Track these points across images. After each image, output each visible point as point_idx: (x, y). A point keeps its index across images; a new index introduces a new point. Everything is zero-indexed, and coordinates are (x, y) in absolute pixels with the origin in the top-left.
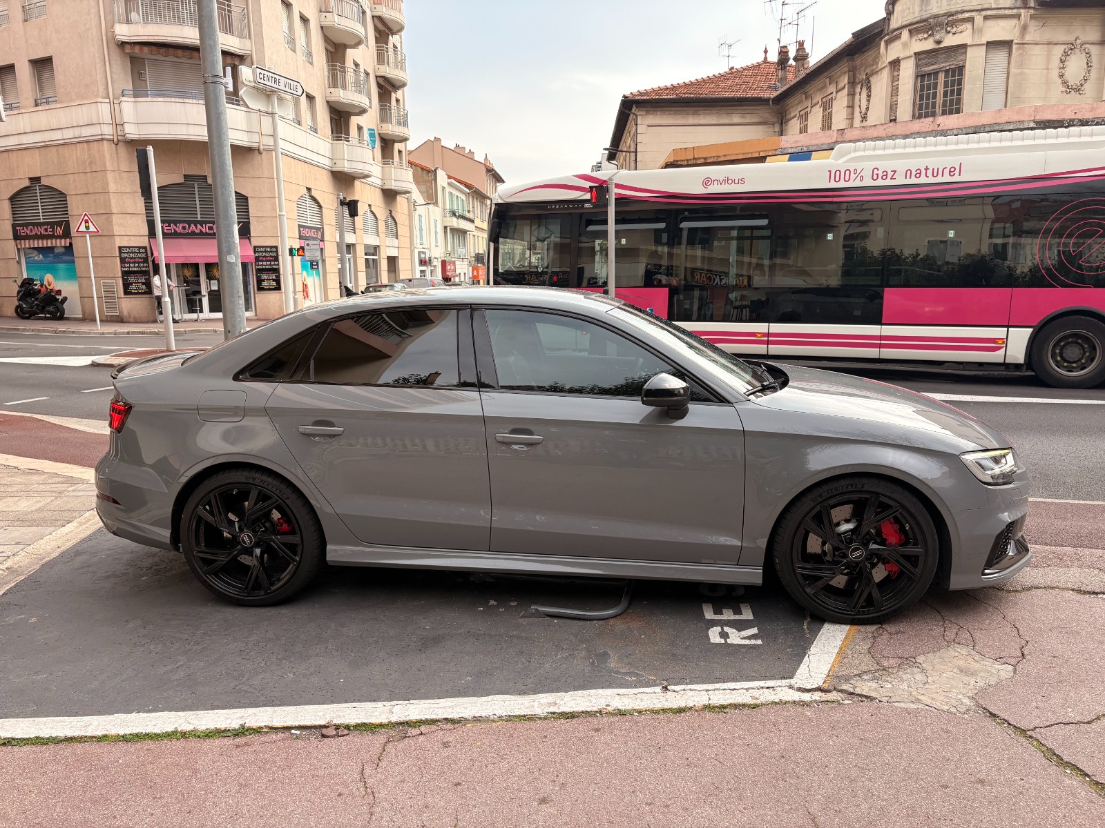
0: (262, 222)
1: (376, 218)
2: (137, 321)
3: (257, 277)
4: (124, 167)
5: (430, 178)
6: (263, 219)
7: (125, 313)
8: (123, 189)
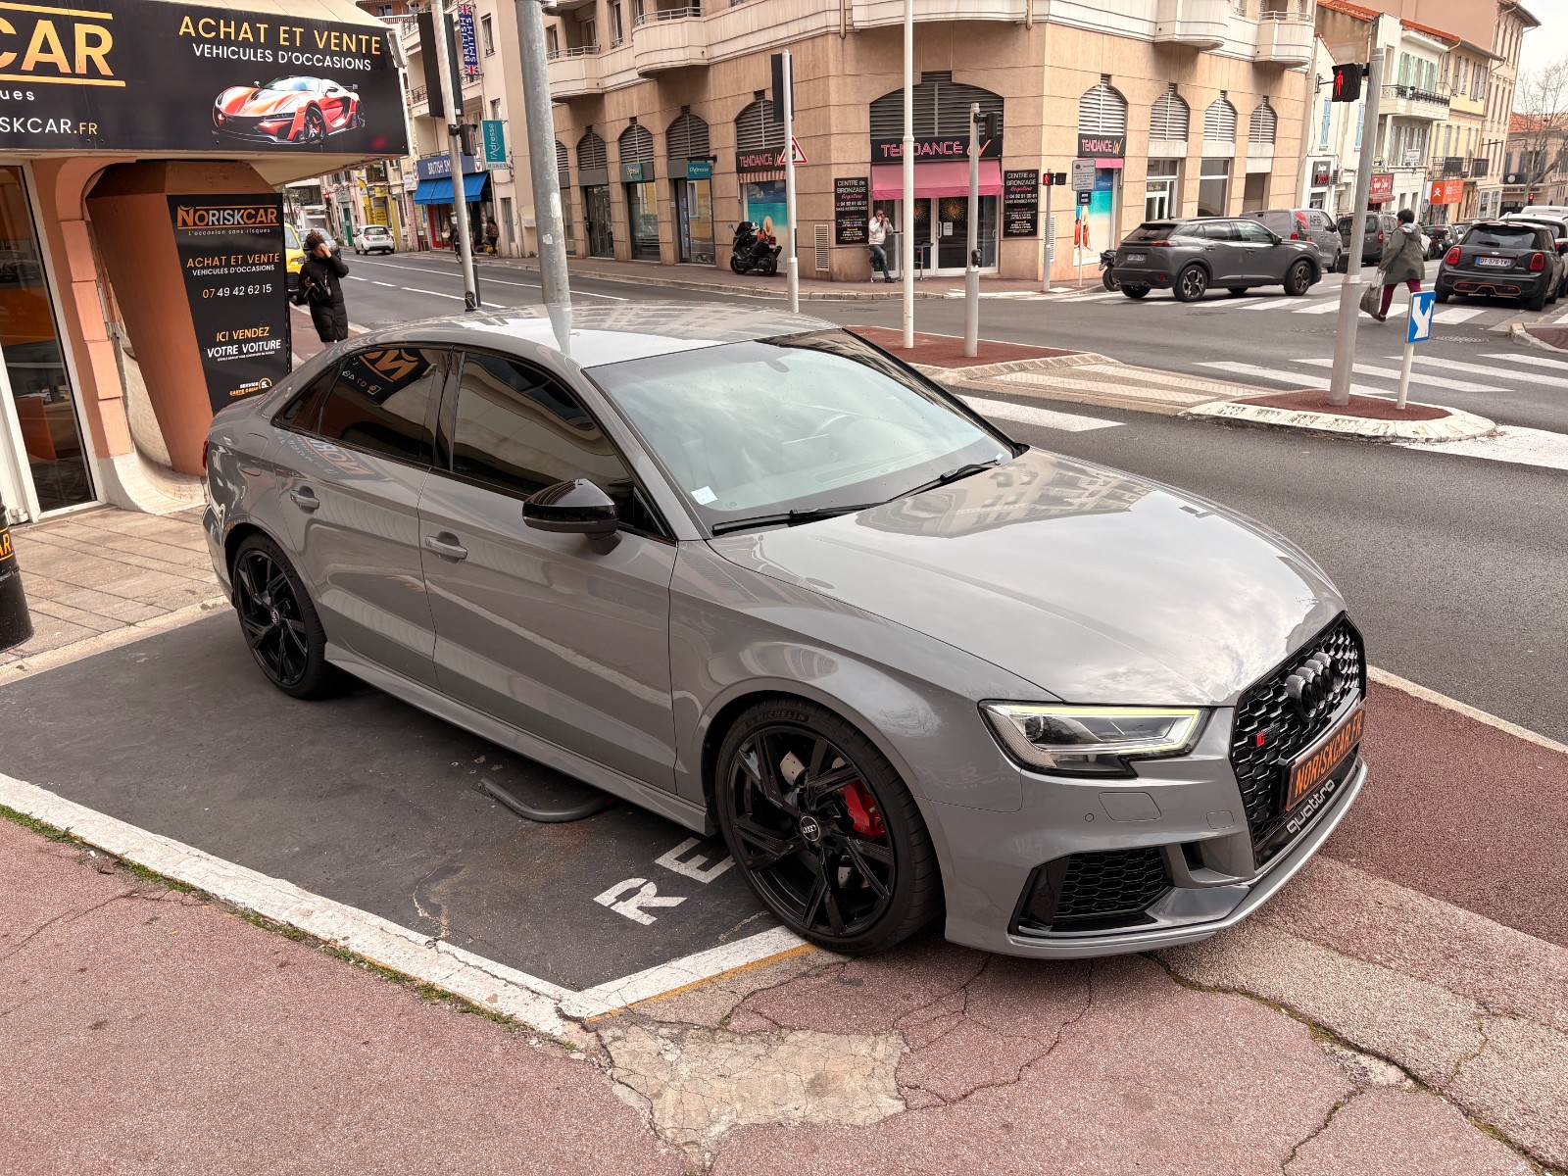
0: (1021, 134)
1: (1235, 113)
2: (849, 280)
3: (1006, 216)
4: (850, 69)
5: (1366, 33)
6: (1022, 130)
7: (836, 269)
8: (848, 100)
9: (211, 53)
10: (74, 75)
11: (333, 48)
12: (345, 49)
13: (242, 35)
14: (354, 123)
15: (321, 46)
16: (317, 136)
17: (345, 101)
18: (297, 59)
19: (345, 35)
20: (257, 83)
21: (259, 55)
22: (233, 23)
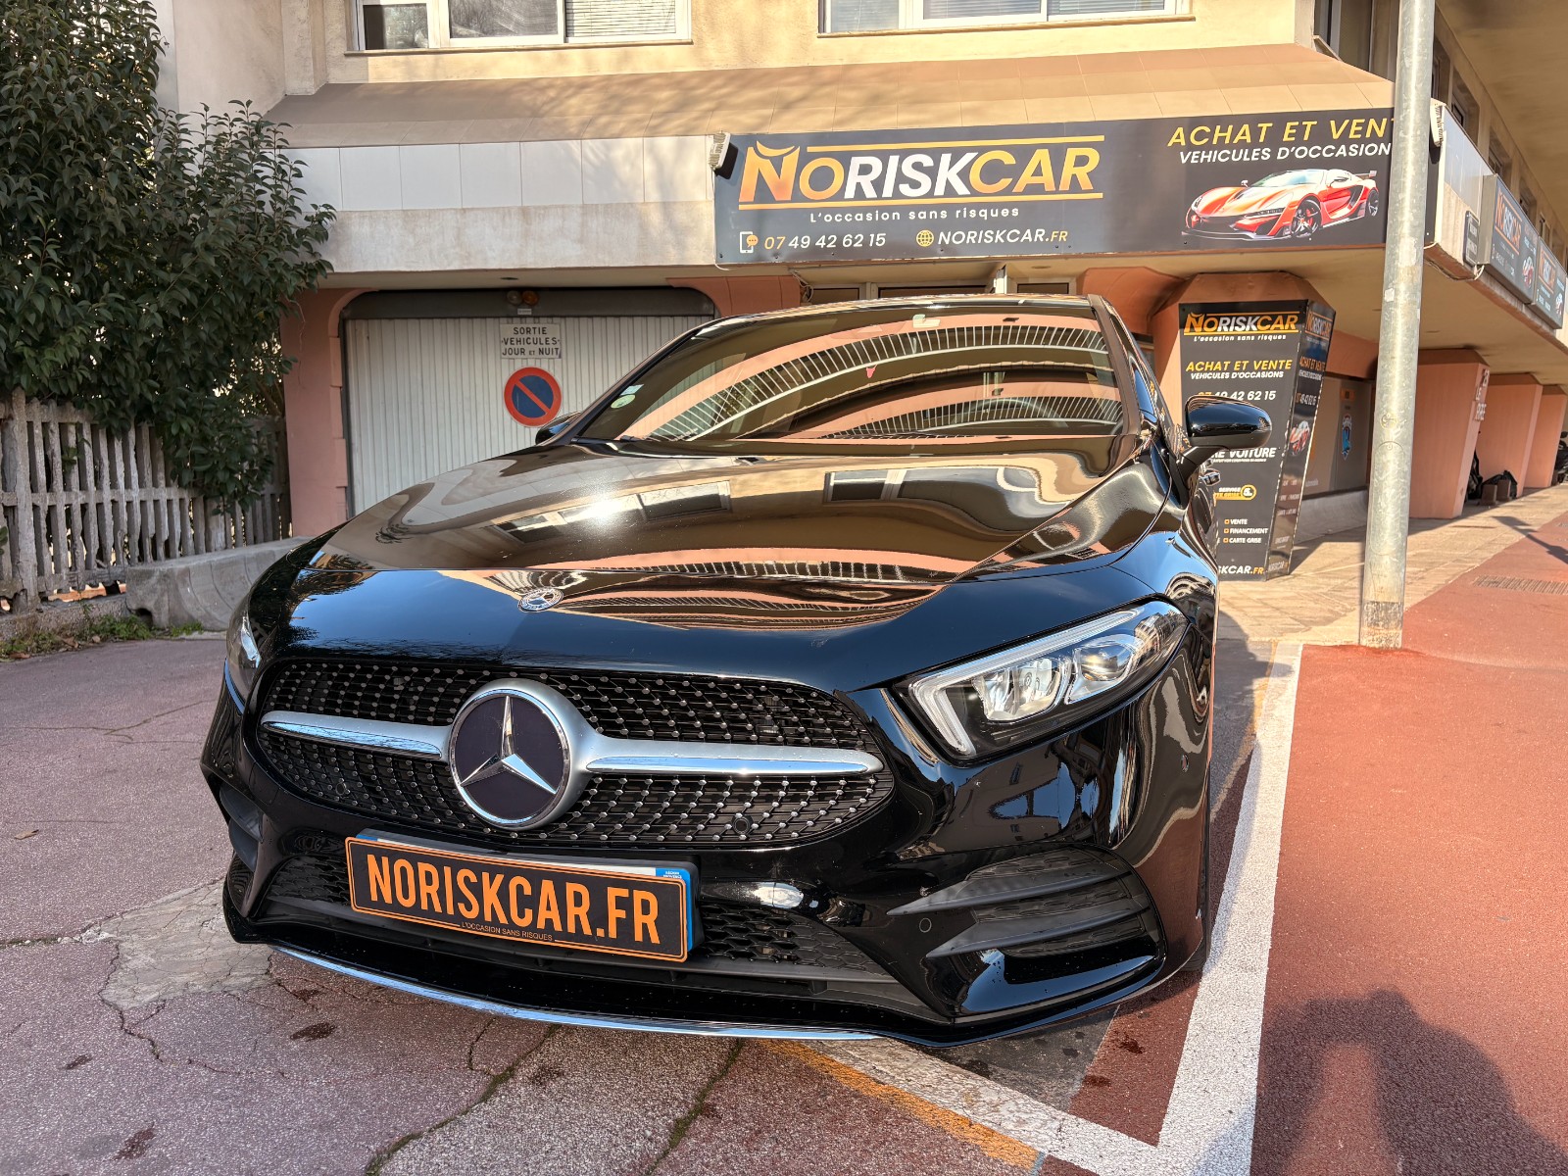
9: (1199, 159)
10: (1057, 192)
11: (1352, 136)
12: (1368, 135)
13: (1239, 137)
14: (1362, 214)
15: (1336, 136)
16: (1306, 230)
17: (1355, 191)
18: (1301, 152)
19: (1372, 122)
20: (1245, 182)
21: (1254, 154)
22: (1231, 127)
